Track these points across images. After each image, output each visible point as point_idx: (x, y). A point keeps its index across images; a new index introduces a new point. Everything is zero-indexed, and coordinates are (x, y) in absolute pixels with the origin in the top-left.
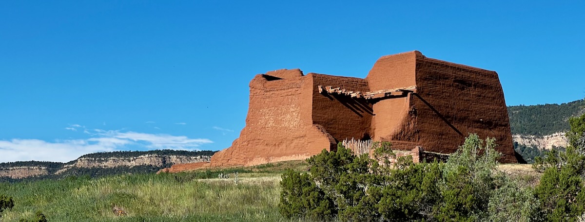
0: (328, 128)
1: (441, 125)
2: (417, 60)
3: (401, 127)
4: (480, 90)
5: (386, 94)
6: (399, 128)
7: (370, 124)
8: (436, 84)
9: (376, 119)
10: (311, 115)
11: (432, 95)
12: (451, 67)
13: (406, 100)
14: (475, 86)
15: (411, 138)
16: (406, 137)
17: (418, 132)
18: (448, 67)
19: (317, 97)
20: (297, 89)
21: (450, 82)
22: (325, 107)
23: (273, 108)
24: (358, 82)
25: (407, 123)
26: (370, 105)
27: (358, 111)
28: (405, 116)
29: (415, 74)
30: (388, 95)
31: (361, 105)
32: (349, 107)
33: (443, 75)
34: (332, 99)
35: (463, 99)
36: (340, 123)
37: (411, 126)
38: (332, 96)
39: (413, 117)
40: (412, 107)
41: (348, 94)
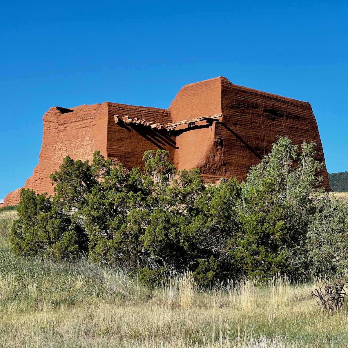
0: (125, 161)
1: (250, 158)
2: (223, 86)
3: (205, 159)
4: (291, 121)
5: (190, 124)
6: (202, 160)
7: (173, 157)
8: (244, 113)
9: (179, 153)
10: (106, 147)
11: (240, 124)
12: (261, 96)
13: (212, 129)
14: (287, 117)
15: (217, 172)
16: (211, 170)
17: (225, 164)
18: (258, 95)
19: (113, 127)
20: (91, 121)
21: (260, 111)
22: (122, 139)
23: (67, 142)
24: (159, 113)
25: (212, 155)
26: (172, 138)
27: (159, 144)
28: (210, 147)
29: (220, 101)
30: (192, 126)
31: (163, 137)
32: (149, 139)
33: (251, 103)
34: (130, 130)
35: (274, 130)
36: (139, 156)
37: (217, 158)
38: (130, 127)
39: (218, 148)
40: (218, 137)
41: (148, 124)
